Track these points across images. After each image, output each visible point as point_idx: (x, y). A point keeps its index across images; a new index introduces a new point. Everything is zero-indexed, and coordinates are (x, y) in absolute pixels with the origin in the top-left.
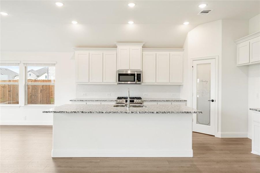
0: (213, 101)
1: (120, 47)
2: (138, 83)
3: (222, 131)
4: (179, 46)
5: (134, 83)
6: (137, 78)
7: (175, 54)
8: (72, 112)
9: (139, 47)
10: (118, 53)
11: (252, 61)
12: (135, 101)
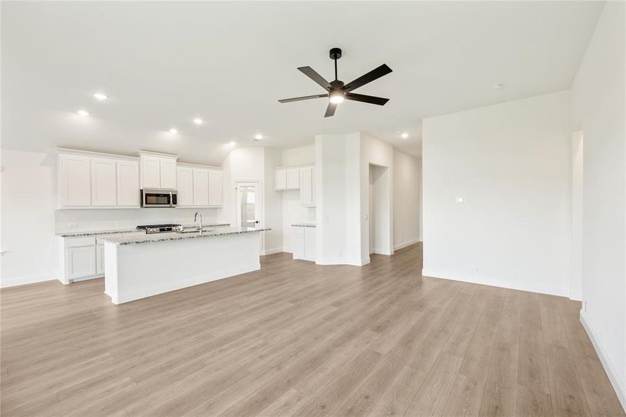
0: (257, 222)
1: (145, 157)
2: (173, 206)
3: (266, 249)
4: (217, 164)
5: (169, 206)
6: (169, 199)
7: (214, 174)
8: (159, 241)
9: (173, 160)
10: (141, 165)
11: (288, 187)
12: (174, 228)
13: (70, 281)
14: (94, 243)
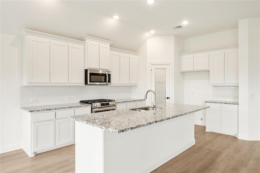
0: (168, 98)
1: (89, 42)
2: (108, 83)
5: (105, 83)
6: (105, 78)
9: (108, 45)
10: (86, 48)
11: (195, 69)
12: (111, 103)
13: (34, 153)
14: (54, 118)
